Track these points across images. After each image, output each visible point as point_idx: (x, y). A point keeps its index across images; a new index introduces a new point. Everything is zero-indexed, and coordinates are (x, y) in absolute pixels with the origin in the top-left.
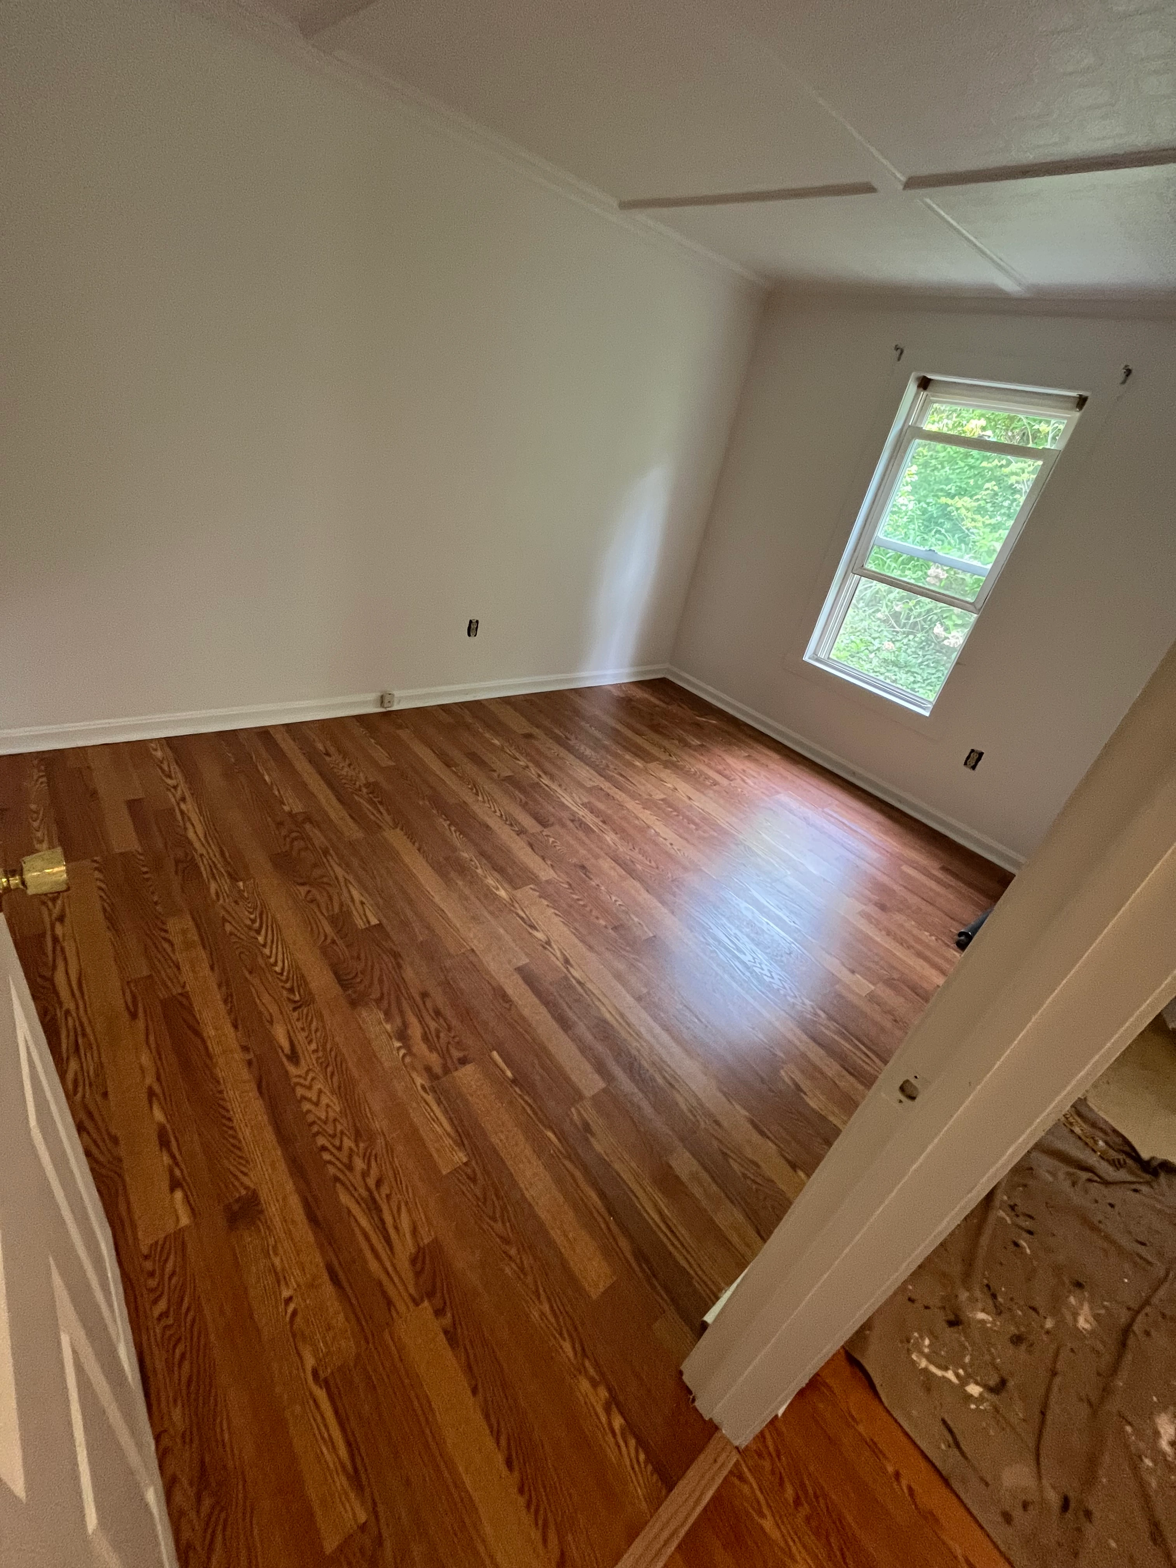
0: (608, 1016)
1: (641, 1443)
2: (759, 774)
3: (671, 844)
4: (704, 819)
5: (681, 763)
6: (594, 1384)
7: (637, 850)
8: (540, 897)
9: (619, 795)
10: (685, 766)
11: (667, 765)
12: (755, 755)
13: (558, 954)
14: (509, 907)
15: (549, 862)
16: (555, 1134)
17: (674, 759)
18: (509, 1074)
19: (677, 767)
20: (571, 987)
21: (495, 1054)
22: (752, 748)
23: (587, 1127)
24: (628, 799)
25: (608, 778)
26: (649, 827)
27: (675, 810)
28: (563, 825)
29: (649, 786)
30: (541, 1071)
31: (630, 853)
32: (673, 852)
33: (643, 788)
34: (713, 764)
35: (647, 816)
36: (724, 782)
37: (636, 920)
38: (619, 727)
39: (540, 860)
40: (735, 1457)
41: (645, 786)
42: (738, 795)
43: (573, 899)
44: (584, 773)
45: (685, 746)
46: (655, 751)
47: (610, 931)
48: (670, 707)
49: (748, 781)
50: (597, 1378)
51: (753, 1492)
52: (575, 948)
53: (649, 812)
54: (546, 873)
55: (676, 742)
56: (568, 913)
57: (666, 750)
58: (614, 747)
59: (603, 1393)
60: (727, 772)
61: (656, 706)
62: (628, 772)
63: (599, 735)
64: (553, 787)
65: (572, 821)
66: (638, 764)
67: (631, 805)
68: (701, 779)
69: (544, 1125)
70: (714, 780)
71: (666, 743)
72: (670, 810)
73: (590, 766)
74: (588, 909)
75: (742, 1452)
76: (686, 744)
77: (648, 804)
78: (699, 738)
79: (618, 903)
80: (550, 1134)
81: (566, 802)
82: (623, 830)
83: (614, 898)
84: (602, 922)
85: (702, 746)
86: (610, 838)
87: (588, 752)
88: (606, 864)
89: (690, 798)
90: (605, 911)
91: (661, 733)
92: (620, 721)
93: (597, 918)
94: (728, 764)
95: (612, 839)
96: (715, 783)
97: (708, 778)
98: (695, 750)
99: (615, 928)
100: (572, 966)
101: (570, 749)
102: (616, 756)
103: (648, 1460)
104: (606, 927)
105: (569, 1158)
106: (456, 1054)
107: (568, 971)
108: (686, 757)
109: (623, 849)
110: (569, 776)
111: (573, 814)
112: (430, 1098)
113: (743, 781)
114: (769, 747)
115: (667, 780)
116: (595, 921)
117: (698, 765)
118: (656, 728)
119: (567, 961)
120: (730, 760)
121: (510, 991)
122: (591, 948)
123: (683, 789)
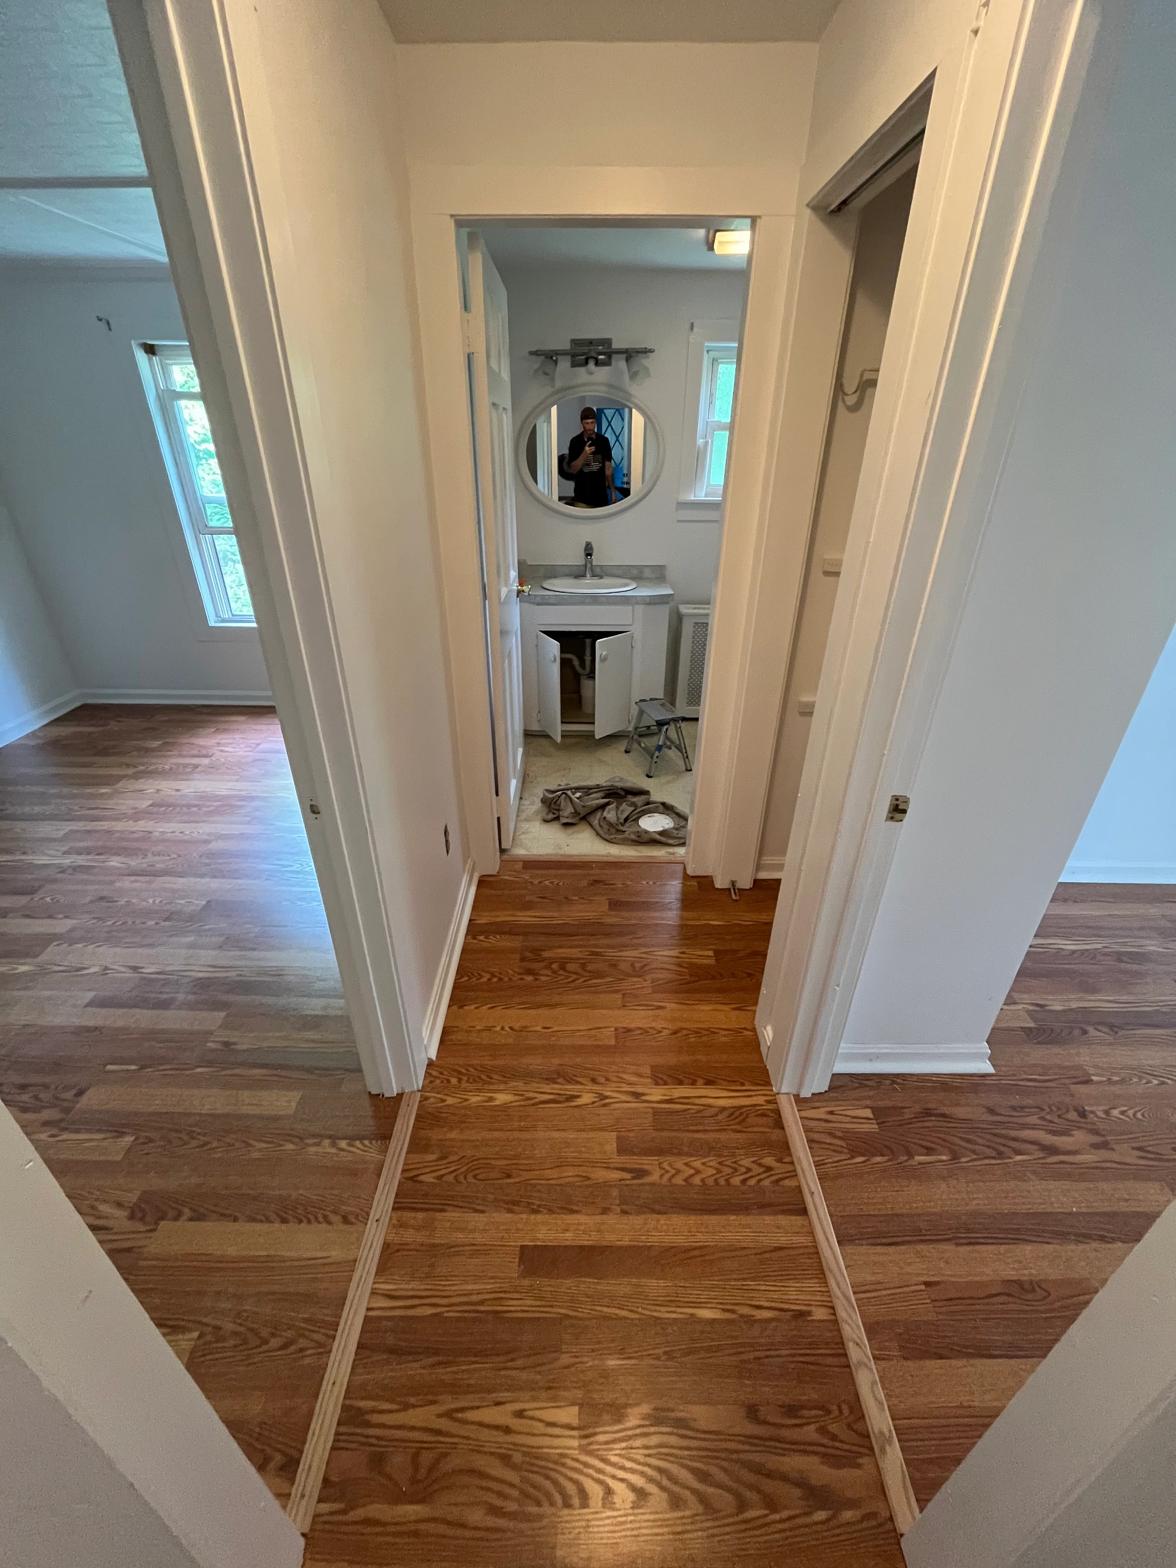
0: (200, 975)
1: (361, 1139)
2: (234, 739)
3: (182, 833)
4: (201, 798)
5: (152, 768)
6: (317, 1144)
7: (150, 855)
8: (71, 945)
9: (105, 825)
10: (157, 768)
11: (136, 776)
12: (222, 726)
13: (123, 969)
14: (43, 971)
15: (61, 916)
16: (202, 1067)
17: (142, 768)
18: (133, 1067)
19: (151, 773)
20: (153, 980)
21: (109, 1067)
22: (216, 722)
23: (226, 1044)
24: (113, 823)
25: (80, 819)
26: (150, 832)
27: (170, 806)
28: (54, 881)
29: (128, 802)
30: (159, 1045)
31: (144, 860)
32: (186, 838)
33: (124, 807)
34: (185, 753)
35: (143, 825)
36: (206, 761)
37: (182, 902)
38: (61, 771)
39: (49, 921)
40: (420, 1093)
41: (125, 804)
42: (224, 764)
43: (109, 926)
44: (45, 829)
45: (146, 752)
46: (115, 771)
47: (164, 924)
48: (108, 727)
49: (226, 749)
50: (316, 1140)
51: (435, 1097)
52: (139, 956)
53: (143, 822)
54: (61, 926)
55: (135, 753)
56: (110, 939)
57: (128, 765)
58: (66, 790)
59: (327, 1142)
60: (204, 752)
61: (90, 733)
62: (99, 803)
63: (40, 789)
64: (17, 858)
65: (63, 872)
66: (104, 791)
67: (119, 826)
68: (181, 769)
69: (191, 1069)
70: (194, 765)
71: (126, 760)
72: (163, 809)
73: (48, 820)
74: (130, 923)
75: (422, 1090)
76: (147, 751)
77: (137, 815)
78: (156, 738)
79: (157, 902)
80: (199, 1070)
81: (43, 862)
82: (126, 849)
83: (151, 901)
84: (151, 923)
85: (165, 744)
86: (115, 862)
87: (37, 809)
88: (126, 883)
89: (178, 790)
90: (148, 913)
91: (114, 754)
92: (57, 765)
93: (144, 923)
94: (199, 746)
95: (117, 862)
96: (196, 766)
97: (185, 766)
98: (160, 751)
99: (167, 919)
100: (142, 968)
101: (13, 818)
102: (74, 796)
103: (371, 1140)
104: (157, 924)
105: (223, 1069)
106: (69, 1095)
107: (142, 973)
108: (154, 761)
109: (134, 862)
110: (27, 840)
111: (59, 866)
112: (65, 1136)
113: (222, 751)
114: (233, 714)
115: (146, 787)
116: (144, 926)
117: (172, 761)
118: (105, 752)
119: (135, 969)
120: (201, 741)
121: (91, 1023)
122: (152, 946)
123: (167, 787)
